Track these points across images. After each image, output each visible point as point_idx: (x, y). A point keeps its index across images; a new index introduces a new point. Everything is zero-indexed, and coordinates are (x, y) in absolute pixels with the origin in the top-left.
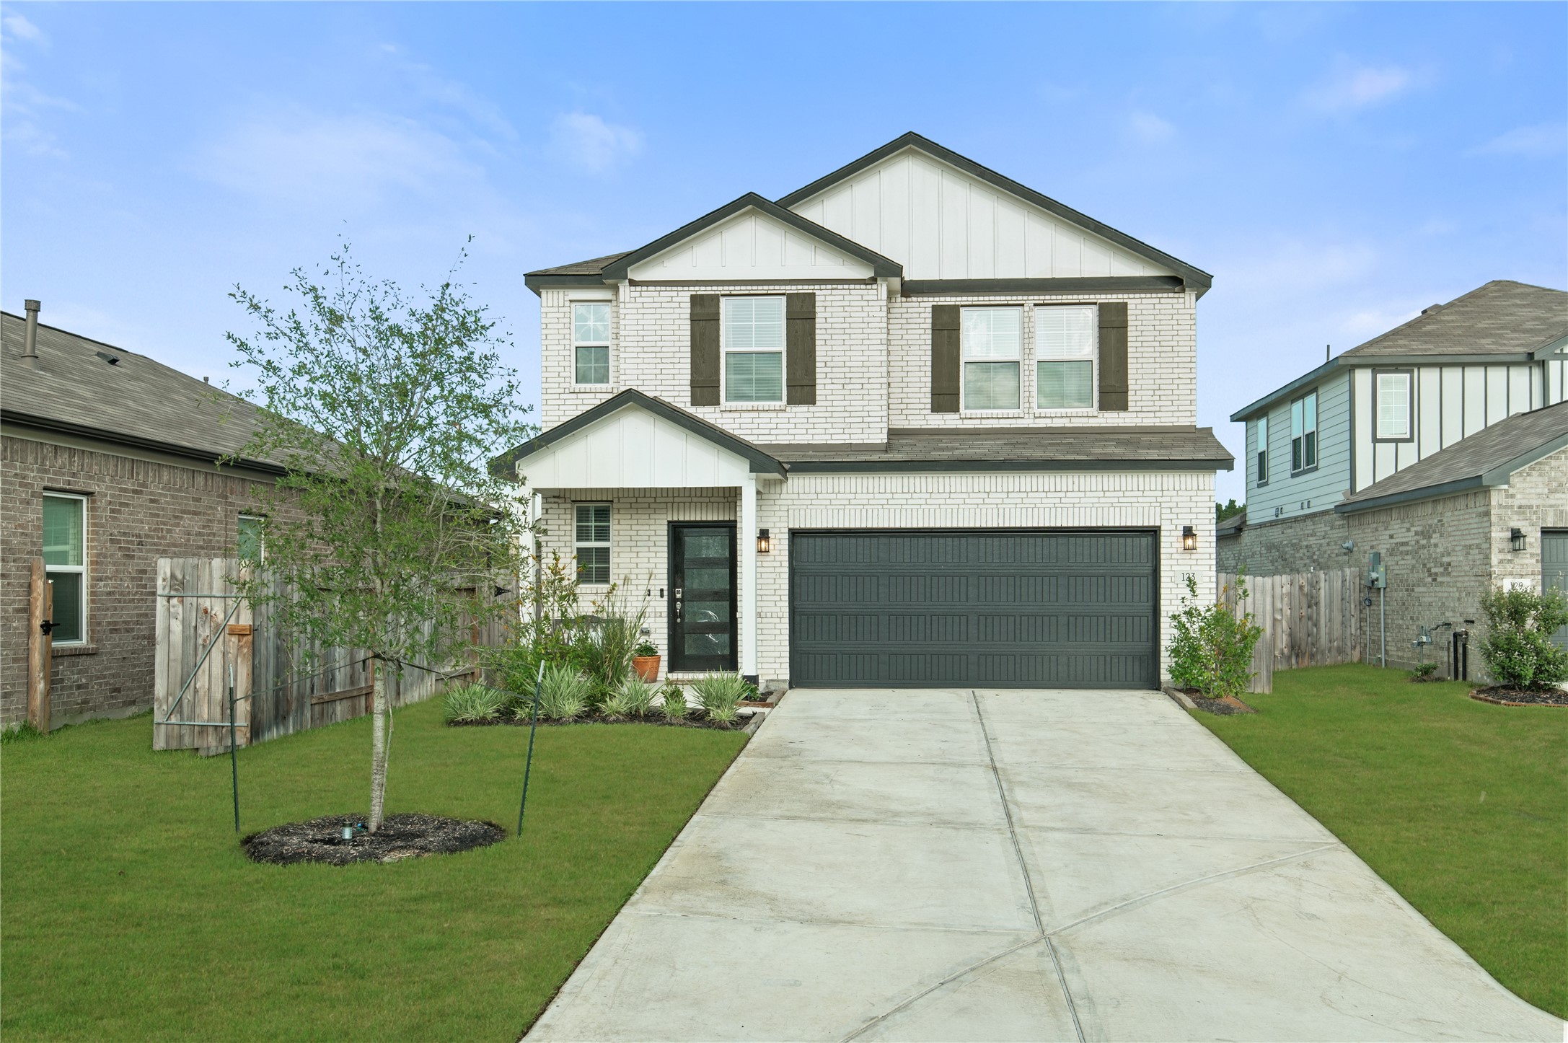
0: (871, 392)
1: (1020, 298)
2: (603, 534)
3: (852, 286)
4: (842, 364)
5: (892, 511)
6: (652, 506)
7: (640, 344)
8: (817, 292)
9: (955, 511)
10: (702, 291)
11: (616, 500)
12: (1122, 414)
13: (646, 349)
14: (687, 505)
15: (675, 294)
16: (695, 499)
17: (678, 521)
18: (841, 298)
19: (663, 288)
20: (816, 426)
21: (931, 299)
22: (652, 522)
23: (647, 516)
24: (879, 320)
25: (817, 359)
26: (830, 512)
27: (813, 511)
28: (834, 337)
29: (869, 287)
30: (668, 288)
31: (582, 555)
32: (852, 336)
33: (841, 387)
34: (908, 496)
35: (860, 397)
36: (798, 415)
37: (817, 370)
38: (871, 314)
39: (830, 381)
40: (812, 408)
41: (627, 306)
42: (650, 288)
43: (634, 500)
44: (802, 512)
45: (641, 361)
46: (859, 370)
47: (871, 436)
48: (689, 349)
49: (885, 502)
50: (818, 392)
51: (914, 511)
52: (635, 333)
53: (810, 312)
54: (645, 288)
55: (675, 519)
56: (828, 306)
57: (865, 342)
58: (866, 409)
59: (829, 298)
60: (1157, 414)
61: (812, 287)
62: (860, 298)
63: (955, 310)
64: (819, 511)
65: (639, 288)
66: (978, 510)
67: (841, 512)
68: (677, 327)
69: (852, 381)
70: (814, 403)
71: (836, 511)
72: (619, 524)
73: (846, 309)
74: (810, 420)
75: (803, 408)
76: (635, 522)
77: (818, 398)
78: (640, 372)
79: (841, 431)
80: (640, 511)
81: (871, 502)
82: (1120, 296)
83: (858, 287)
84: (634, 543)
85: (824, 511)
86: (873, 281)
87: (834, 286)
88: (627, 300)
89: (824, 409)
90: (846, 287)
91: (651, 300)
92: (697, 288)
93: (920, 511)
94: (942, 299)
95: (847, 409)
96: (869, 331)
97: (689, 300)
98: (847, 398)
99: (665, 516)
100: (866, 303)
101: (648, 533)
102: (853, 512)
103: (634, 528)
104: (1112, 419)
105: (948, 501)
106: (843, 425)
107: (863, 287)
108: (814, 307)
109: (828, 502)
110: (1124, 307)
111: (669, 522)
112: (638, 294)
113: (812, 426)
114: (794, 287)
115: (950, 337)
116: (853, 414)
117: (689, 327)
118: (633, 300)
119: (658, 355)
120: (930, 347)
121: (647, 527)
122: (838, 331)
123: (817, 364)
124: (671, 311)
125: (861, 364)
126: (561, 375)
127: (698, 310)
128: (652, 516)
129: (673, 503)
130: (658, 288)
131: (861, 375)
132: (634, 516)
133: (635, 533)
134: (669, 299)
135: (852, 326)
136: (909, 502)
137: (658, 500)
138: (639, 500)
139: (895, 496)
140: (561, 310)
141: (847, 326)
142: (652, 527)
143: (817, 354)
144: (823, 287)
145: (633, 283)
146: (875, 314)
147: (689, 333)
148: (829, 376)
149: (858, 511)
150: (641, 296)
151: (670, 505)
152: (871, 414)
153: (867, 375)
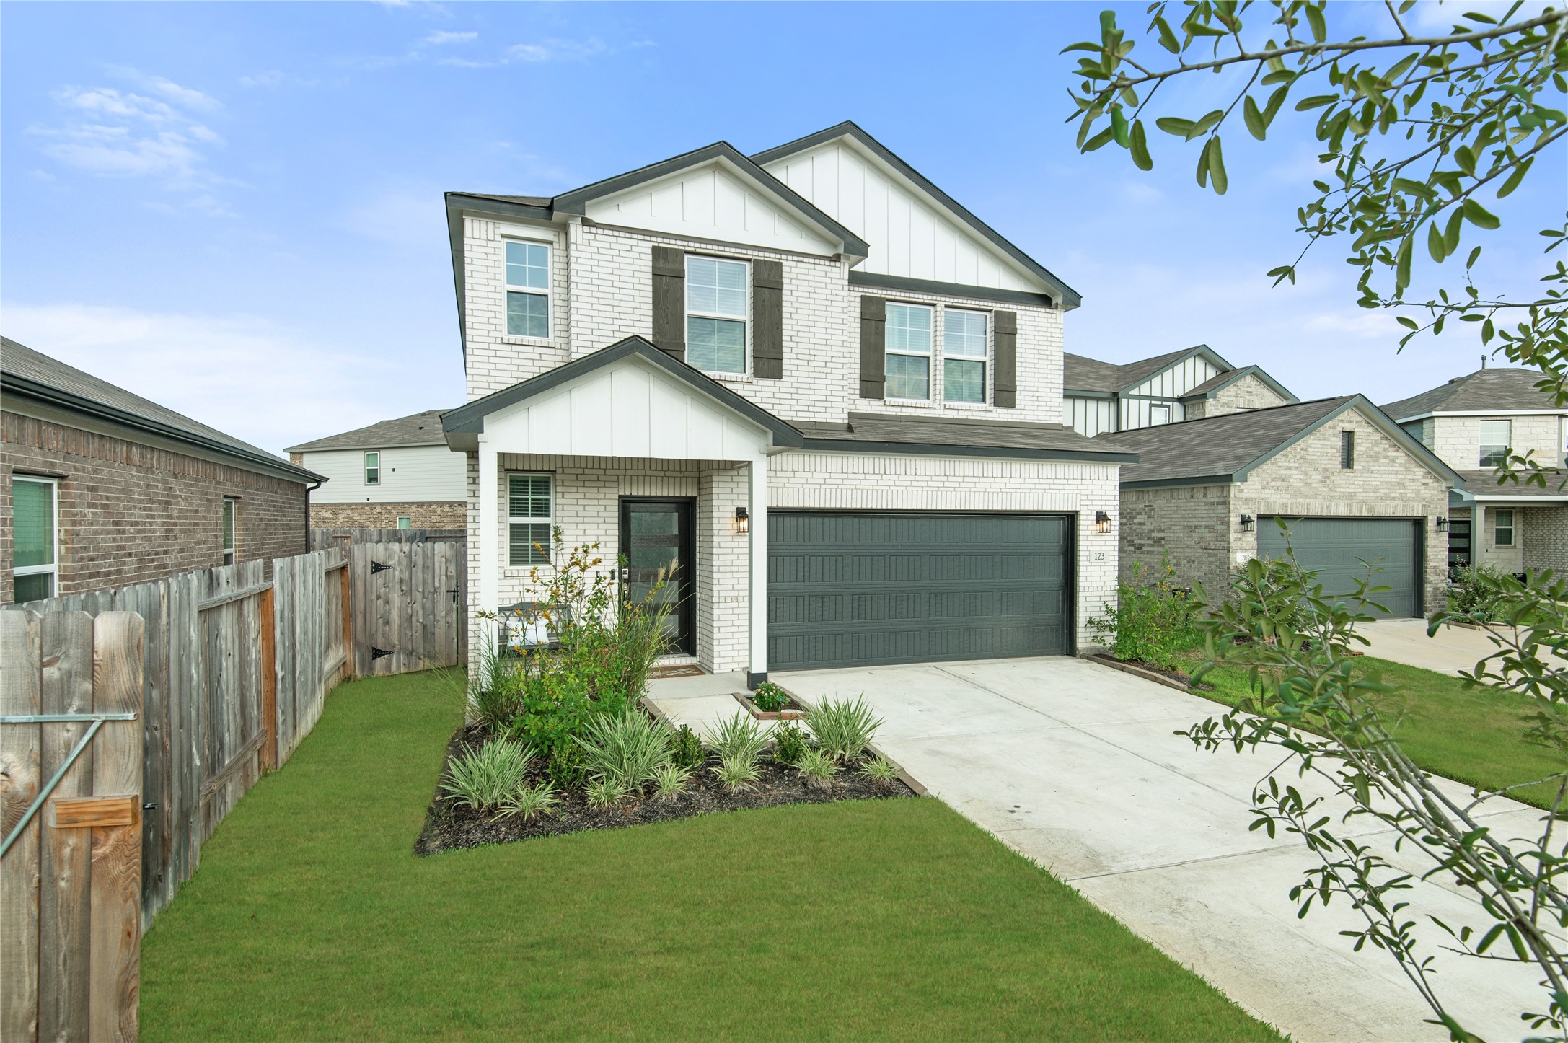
0: (834, 371)
1: (934, 298)
2: (542, 508)
3: (817, 261)
4: (807, 340)
5: (865, 491)
6: (602, 478)
7: (595, 294)
8: (784, 263)
9: (920, 493)
10: (665, 243)
11: (559, 471)
12: (1011, 411)
13: (601, 301)
14: (641, 478)
15: (634, 242)
16: (649, 473)
17: (631, 496)
18: (806, 272)
19: (622, 234)
20: (782, 401)
21: (861, 289)
22: (602, 496)
23: (595, 490)
24: (841, 299)
25: (784, 332)
26: (807, 491)
27: (791, 490)
28: (799, 311)
29: (833, 264)
30: (628, 235)
31: (517, 532)
32: (817, 313)
33: (805, 363)
34: (879, 477)
35: (823, 376)
36: (764, 389)
37: (784, 344)
38: (834, 292)
39: (795, 356)
40: (778, 383)
41: (580, 248)
42: (607, 232)
43: (580, 471)
44: (780, 491)
45: (595, 313)
46: (823, 347)
47: (834, 416)
48: (650, 307)
49: (858, 482)
50: (784, 367)
51: (885, 492)
52: (589, 281)
53: (777, 282)
54: (600, 231)
55: (628, 493)
56: (795, 279)
57: (828, 320)
58: (829, 387)
59: (794, 270)
60: (1036, 413)
61: (778, 256)
62: (824, 274)
63: (881, 302)
64: (796, 490)
65: (593, 230)
66: (939, 493)
67: (817, 491)
68: (636, 280)
69: (816, 358)
70: (780, 377)
71: (812, 490)
72: (563, 497)
73: (811, 283)
74: (776, 395)
75: (769, 382)
76: (582, 496)
77: (784, 373)
78: (595, 326)
79: (806, 409)
80: (587, 484)
81: (845, 482)
82: (1011, 306)
83: (822, 262)
84: (580, 520)
85: (801, 490)
86: (837, 258)
87: (801, 259)
88: (580, 241)
89: (789, 385)
90: (812, 261)
91: (607, 245)
92: (659, 240)
93: (890, 493)
94: (870, 290)
95: (811, 386)
96: (832, 309)
97: (650, 251)
98: (811, 375)
99: (616, 490)
100: (829, 280)
101: (597, 508)
102: (828, 491)
103: (581, 502)
104: (1002, 415)
105: (914, 484)
106: (808, 403)
107: (827, 263)
108: (781, 277)
109: (805, 481)
110: (1012, 317)
111: (620, 496)
112: (592, 237)
113: (778, 401)
114: (761, 254)
115: (877, 328)
116: (817, 392)
117: (650, 282)
118: (586, 242)
119: (616, 309)
120: (859, 335)
121: (595, 502)
122: (803, 306)
123: (784, 338)
124: (631, 261)
125: (824, 342)
126: (491, 321)
127: (661, 264)
128: (601, 490)
129: (625, 476)
130: (616, 233)
131: (824, 353)
132: (581, 490)
133: (582, 508)
134: (629, 248)
135: (817, 301)
136: (880, 483)
137: (608, 472)
138: (587, 471)
139: (867, 477)
140: (490, 244)
141: (811, 301)
142: (601, 502)
143: (784, 327)
144: (790, 258)
145: (586, 222)
146: (838, 293)
147: (650, 288)
148: (794, 350)
149: (833, 491)
150: (595, 239)
151: (621, 478)
152: (834, 393)
153: (830, 354)
